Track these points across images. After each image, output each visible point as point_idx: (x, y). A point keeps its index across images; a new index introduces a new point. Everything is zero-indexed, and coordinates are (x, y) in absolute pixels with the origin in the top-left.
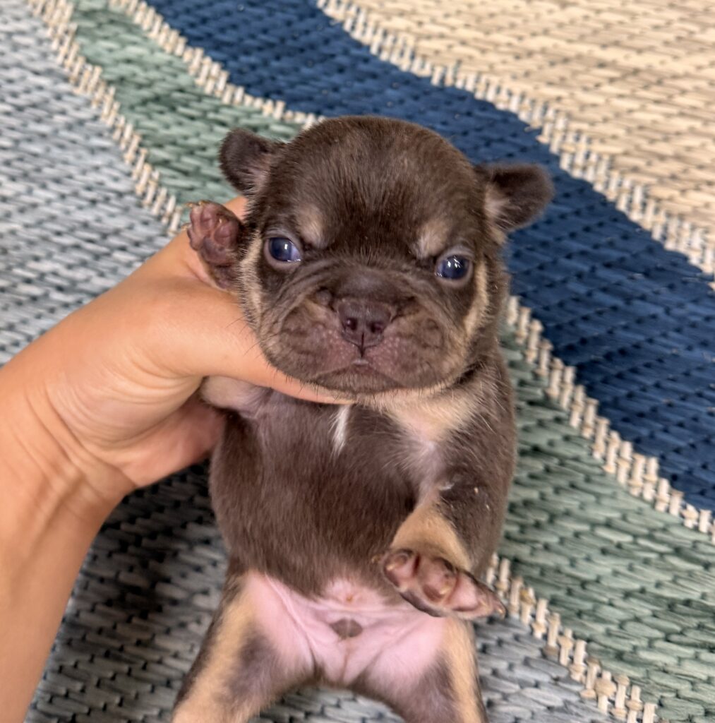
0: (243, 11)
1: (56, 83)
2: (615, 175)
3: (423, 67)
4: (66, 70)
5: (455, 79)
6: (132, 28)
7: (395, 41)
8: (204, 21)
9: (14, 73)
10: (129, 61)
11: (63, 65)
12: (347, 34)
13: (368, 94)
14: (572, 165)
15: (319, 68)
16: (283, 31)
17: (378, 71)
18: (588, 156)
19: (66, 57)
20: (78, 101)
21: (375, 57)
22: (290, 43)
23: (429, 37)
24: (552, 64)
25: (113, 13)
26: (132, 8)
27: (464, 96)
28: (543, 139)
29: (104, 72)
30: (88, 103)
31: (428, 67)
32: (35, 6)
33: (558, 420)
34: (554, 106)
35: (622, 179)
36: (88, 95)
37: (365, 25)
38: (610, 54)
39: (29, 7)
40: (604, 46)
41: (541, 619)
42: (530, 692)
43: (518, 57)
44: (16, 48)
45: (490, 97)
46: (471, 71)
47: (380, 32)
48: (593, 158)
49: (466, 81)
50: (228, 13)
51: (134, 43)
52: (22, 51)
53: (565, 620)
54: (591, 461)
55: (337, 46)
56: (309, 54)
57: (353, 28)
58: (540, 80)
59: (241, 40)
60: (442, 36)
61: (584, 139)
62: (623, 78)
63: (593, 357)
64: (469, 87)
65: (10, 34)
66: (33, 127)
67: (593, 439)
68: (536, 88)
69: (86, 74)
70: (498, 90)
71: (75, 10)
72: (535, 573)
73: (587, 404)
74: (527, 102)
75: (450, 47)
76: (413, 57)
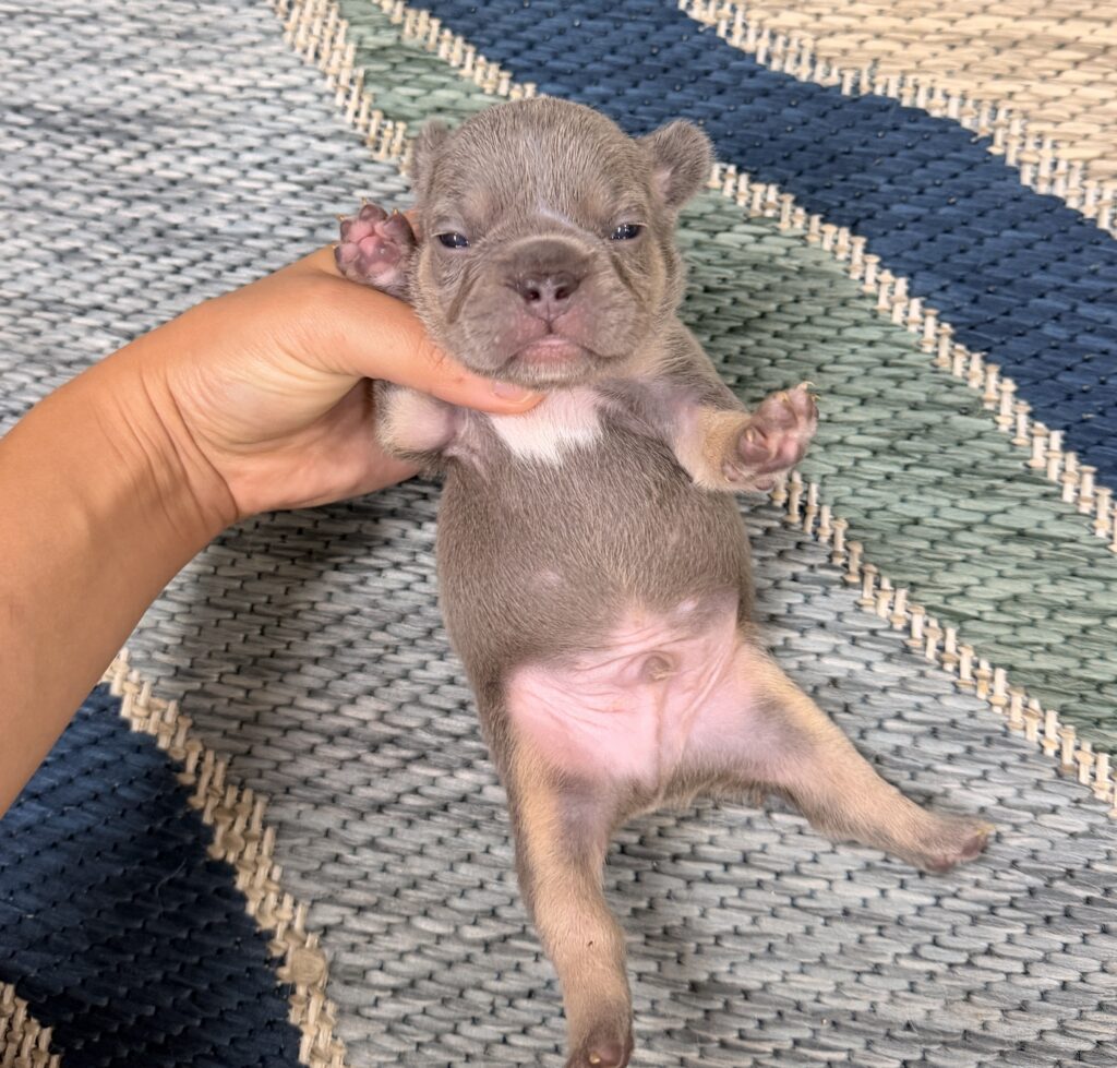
0: (579, 26)
1: (349, 149)
2: (1092, 184)
3: (828, 74)
4: (360, 130)
5: (873, 85)
6: (437, 66)
7: (787, 43)
8: (531, 46)
9: (293, 142)
10: (439, 110)
11: (355, 125)
12: (723, 42)
13: (761, 118)
14: (1035, 180)
15: (690, 91)
16: (639, 47)
17: (771, 86)
18: (1055, 165)
19: (357, 114)
20: (382, 169)
21: (763, 68)
22: (647, 62)
23: (832, 34)
24: (998, 51)
25: (409, 50)
26: (432, 39)
27: (886, 106)
28: (996, 150)
29: (409, 128)
30: (396, 171)
31: (835, 72)
32: (305, 51)
33: (1046, 496)
34: (1004, 107)
35: (1102, 189)
36: (393, 160)
37: (745, 26)
38: (1070, 30)
39: (298, 51)
40: (1062, 21)
41: (1051, 733)
42: (1047, 819)
43: (952, 47)
44: (290, 108)
45: (921, 103)
46: (891, 72)
47: (766, 34)
48: (1062, 166)
49: (887, 84)
50: (561, 32)
51: (443, 86)
52: (298, 111)
53: (1080, 731)
54: (1096, 542)
55: (710, 59)
56: (675, 73)
57: (729, 33)
58: (984, 74)
59: (583, 66)
60: (849, 30)
61: (1048, 144)
62: (1090, 59)
63: (1085, 416)
64: (892, 93)
65: (279, 91)
66: (330, 208)
67: (1094, 515)
68: (980, 84)
69: (387, 134)
70: (931, 93)
71: (358, 50)
72: (1038, 680)
73: (1081, 473)
74: (970, 104)
75: (862, 42)
76: (813, 63)
